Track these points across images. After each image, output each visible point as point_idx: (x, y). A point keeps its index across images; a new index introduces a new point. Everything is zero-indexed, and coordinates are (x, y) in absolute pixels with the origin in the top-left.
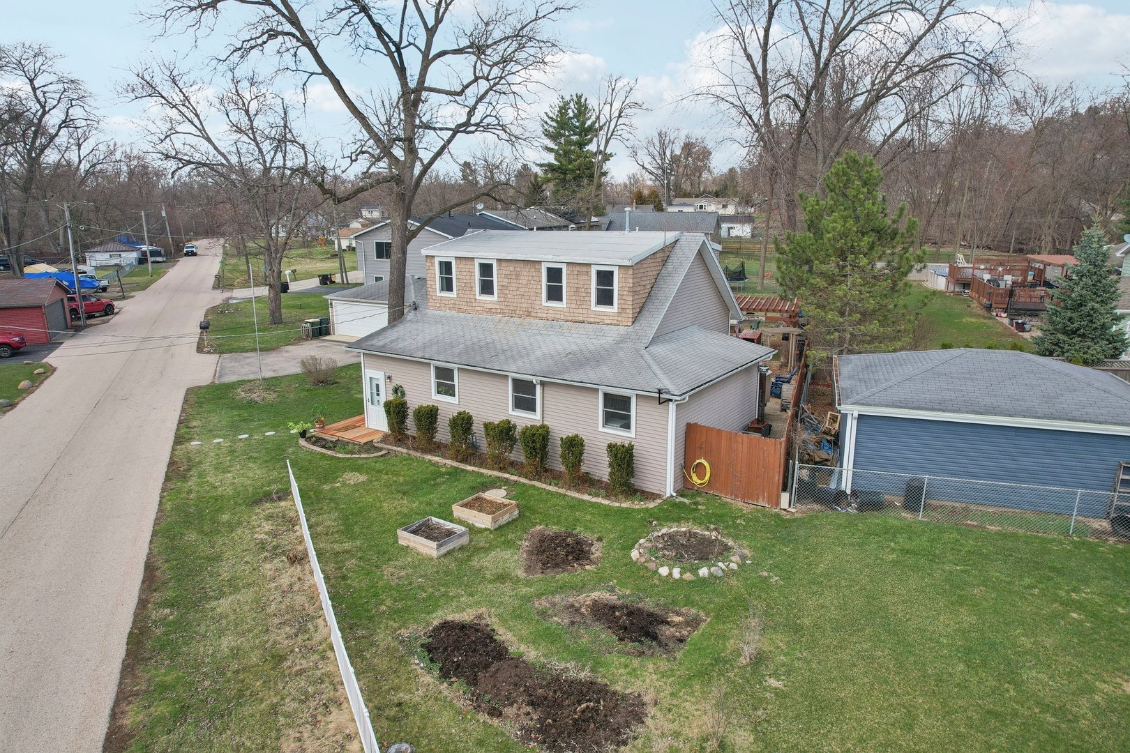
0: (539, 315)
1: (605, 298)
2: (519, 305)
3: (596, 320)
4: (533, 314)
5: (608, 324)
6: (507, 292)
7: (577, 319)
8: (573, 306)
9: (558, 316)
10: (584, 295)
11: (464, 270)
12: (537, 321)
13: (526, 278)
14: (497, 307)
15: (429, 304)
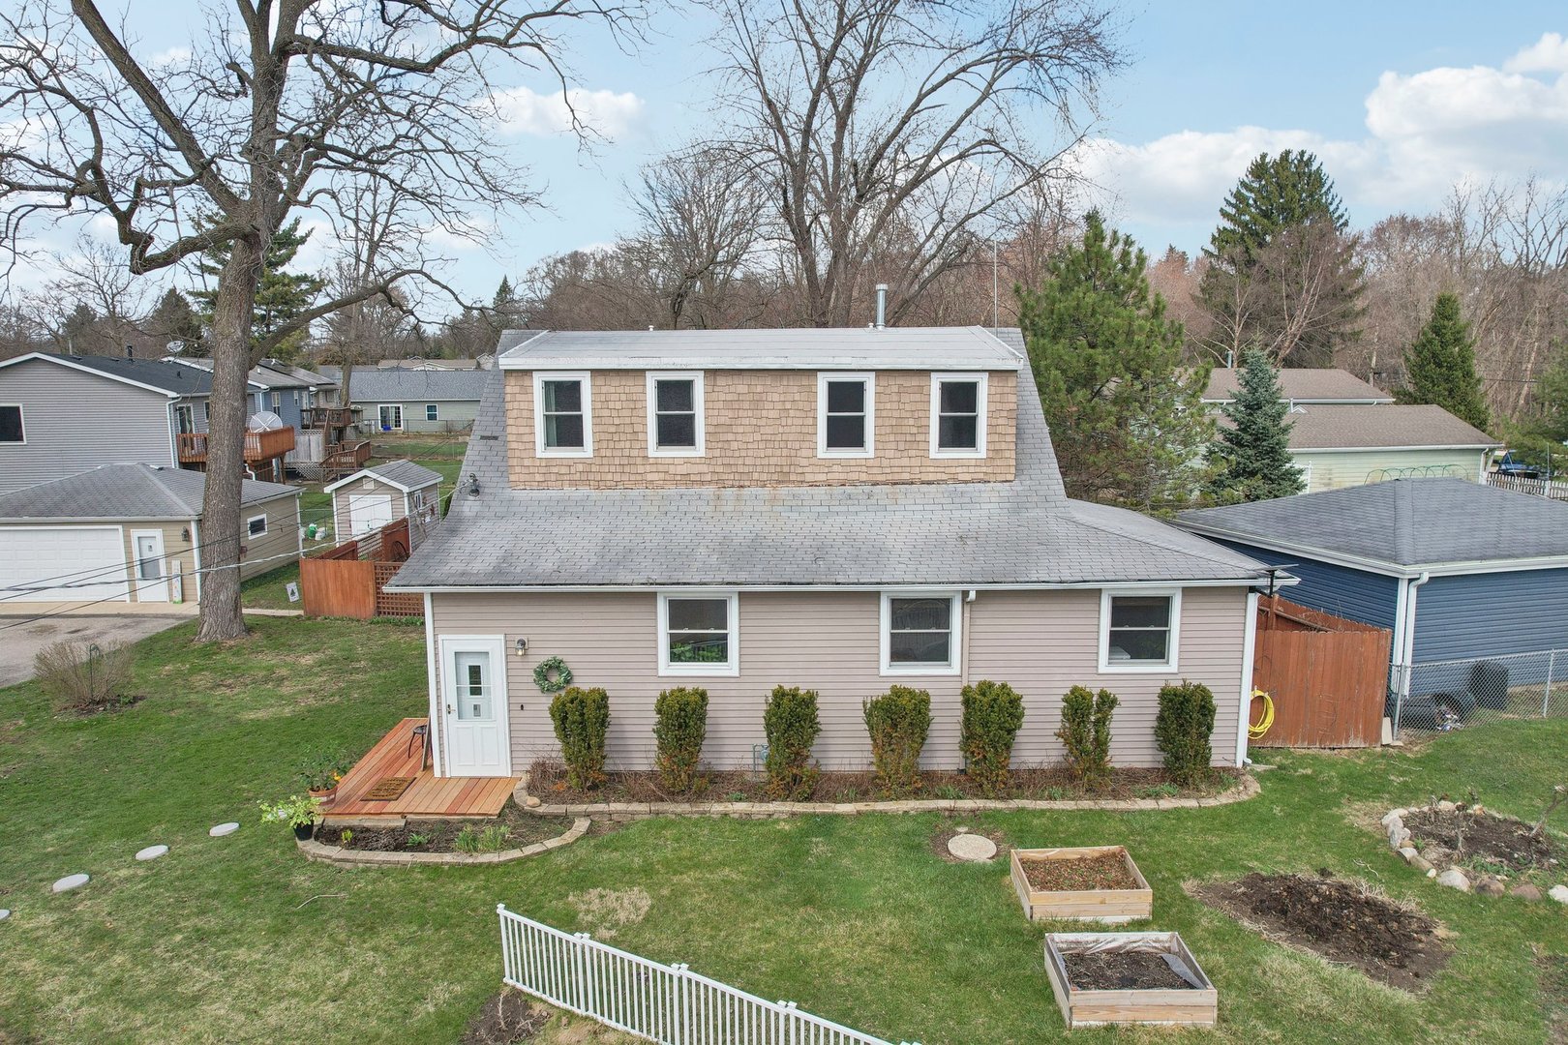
0: (809, 478)
1: (958, 432)
2: (758, 461)
3: (939, 477)
4: (793, 477)
5: (966, 482)
6: (730, 437)
7: (897, 477)
8: (890, 454)
9: (854, 476)
10: (914, 430)
11: (613, 397)
12: (804, 490)
13: (779, 406)
14: (705, 469)
15: (513, 478)
